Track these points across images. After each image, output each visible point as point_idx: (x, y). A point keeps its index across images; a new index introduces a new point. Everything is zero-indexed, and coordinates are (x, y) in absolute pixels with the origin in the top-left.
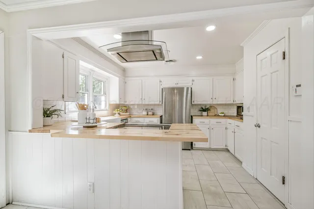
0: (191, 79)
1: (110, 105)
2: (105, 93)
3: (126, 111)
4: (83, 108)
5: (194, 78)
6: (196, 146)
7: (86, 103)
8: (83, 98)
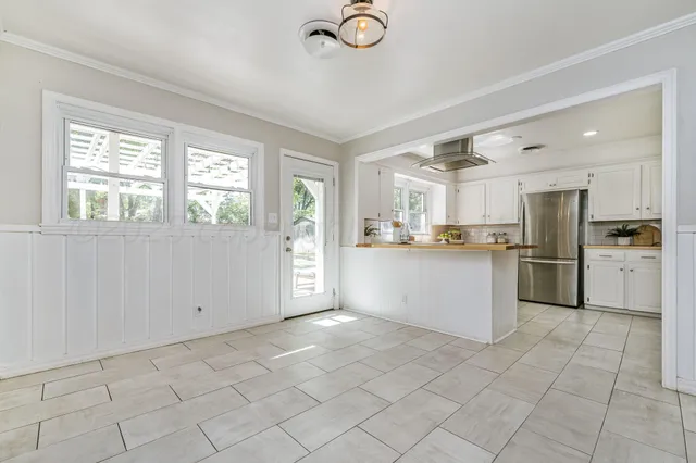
0: (586, 172)
1: (433, 227)
2: (425, 210)
3: (459, 237)
4: (397, 225)
5: (592, 171)
6: (591, 303)
7: (401, 220)
8: (397, 216)
